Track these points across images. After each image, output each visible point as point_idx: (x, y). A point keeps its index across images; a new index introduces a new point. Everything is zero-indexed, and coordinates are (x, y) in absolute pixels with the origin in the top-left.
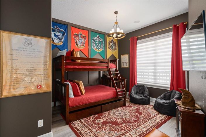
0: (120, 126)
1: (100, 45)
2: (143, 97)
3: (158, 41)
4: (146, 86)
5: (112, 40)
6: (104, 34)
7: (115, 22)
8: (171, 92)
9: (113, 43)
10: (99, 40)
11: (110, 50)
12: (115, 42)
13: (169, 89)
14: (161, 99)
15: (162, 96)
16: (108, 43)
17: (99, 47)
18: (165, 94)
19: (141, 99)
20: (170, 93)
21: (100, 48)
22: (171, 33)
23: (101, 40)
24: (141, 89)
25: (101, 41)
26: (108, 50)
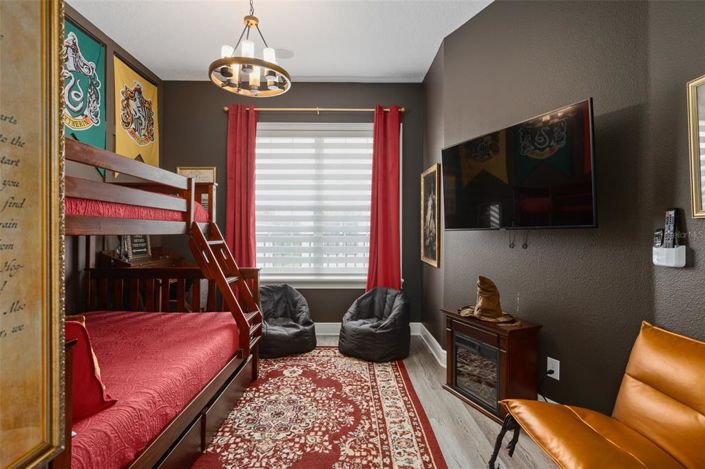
0: (341, 458)
1: (85, 95)
2: (302, 327)
3: (327, 140)
4: (294, 287)
5: (136, 90)
6: (105, 46)
7: (247, 18)
8: (373, 294)
9: (141, 103)
10: (77, 67)
11: (131, 132)
12: (150, 104)
13: (364, 287)
14: (355, 317)
15: (352, 309)
16: (120, 98)
17: (75, 104)
18: (359, 303)
19: (297, 335)
20: (369, 298)
21: (82, 109)
22: (370, 126)
23: (89, 67)
24: (280, 299)
25: (85, 70)
26: (121, 132)
